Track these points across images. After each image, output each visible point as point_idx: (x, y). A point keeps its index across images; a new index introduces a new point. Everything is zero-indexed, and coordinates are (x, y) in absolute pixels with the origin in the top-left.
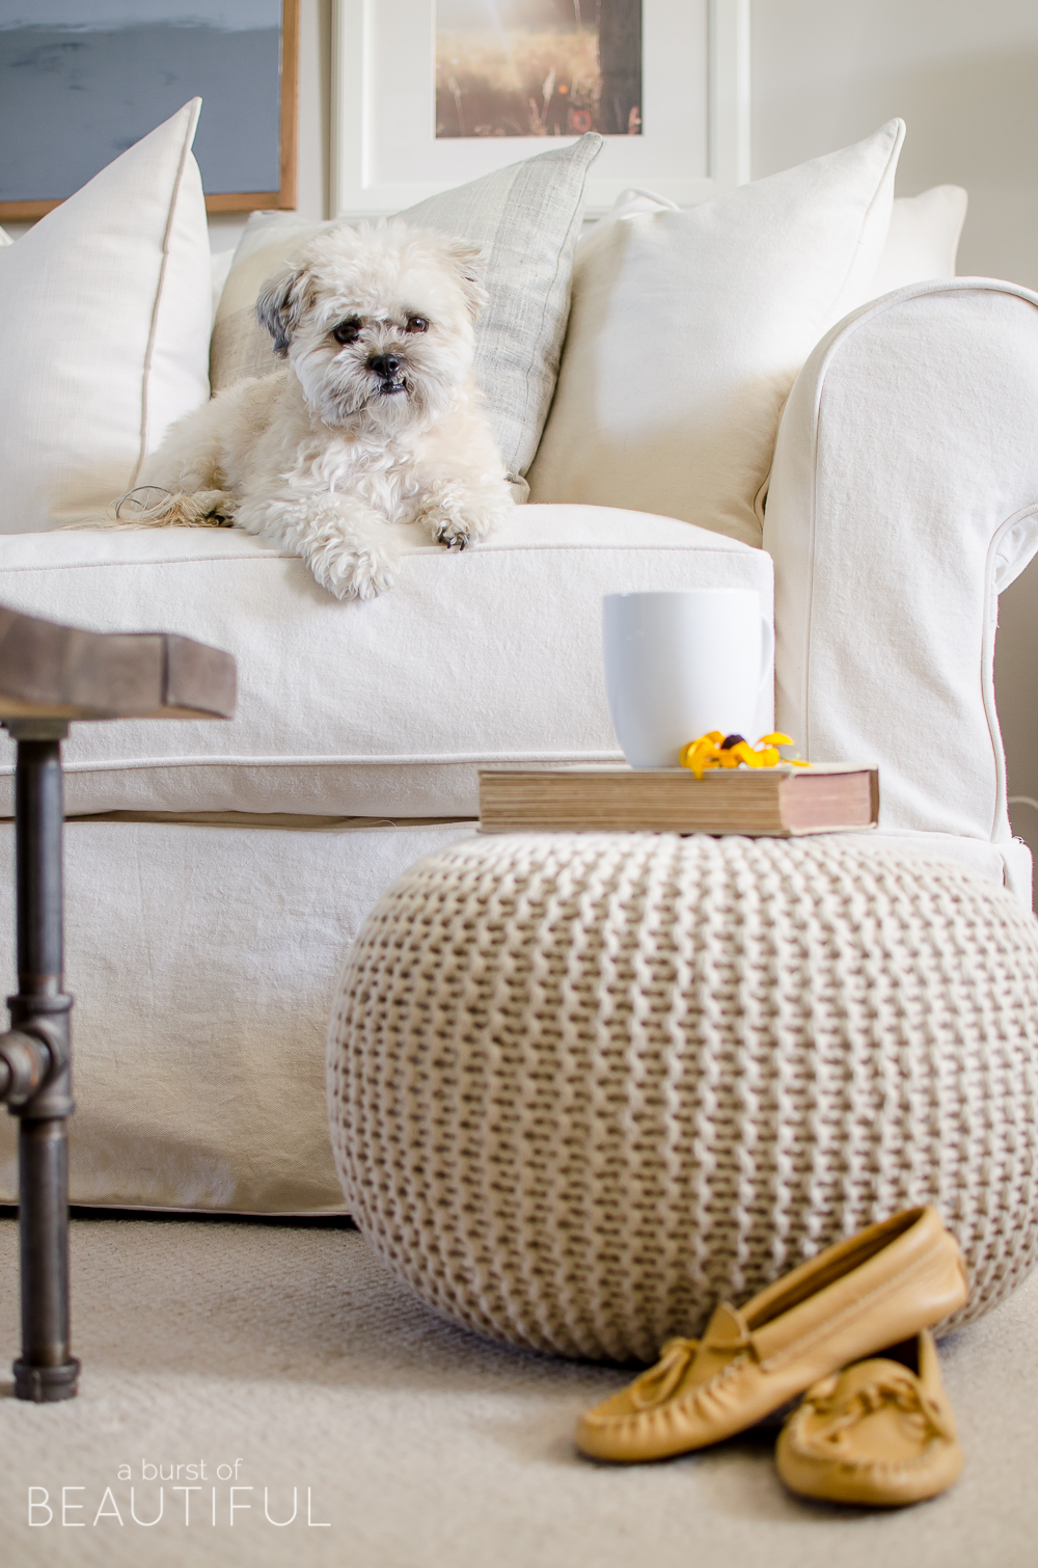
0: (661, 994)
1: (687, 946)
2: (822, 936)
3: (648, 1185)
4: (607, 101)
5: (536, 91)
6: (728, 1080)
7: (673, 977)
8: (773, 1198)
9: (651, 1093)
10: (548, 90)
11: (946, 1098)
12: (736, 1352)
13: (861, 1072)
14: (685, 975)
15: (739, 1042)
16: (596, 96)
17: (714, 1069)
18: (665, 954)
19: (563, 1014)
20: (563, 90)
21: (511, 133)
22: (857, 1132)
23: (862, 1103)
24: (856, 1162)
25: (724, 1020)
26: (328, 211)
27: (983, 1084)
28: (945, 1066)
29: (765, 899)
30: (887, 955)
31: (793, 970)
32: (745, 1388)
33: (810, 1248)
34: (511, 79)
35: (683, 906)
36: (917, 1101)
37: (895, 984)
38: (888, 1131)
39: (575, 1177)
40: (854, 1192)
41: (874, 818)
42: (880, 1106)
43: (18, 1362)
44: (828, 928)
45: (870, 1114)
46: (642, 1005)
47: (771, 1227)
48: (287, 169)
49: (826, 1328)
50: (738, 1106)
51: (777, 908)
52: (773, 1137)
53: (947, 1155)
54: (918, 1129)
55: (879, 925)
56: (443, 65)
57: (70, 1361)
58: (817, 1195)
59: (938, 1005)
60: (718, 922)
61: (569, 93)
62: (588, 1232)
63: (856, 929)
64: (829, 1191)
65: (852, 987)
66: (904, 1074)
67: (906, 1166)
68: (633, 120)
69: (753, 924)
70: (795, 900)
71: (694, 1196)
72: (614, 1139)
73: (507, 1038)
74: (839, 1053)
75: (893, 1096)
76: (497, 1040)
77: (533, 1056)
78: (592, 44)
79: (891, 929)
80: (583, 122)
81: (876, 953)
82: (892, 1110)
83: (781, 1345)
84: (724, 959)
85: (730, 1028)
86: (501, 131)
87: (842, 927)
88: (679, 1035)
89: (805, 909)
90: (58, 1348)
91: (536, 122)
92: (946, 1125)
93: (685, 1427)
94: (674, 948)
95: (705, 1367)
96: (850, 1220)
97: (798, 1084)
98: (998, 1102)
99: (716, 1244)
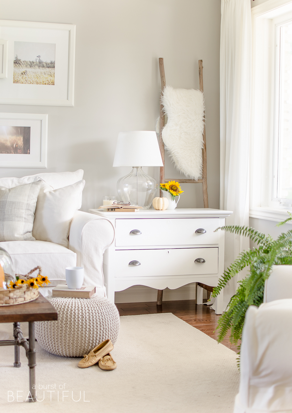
0: (82, 319)
1: (84, 314)
2: (97, 311)
3: (81, 339)
4: (24, 148)
5: (12, 146)
6: (89, 328)
7: (83, 317)
8: (94, 339)
9: (82, 329)
10: (14, 146)
11: (110, 327)
12: (94, 356)
13: (102, 326)
14: (85, 317)
15: (90, 324)
16: (22, 147)
17: (88, 326)
18: (82, 315)
19: (72, 322)
20: (17, 146)
21: (8, 153)
22: (102, 332)
23: (102, 329)
24: (102, 335)
25: (89, 321)
27: (113, 325)
28: (109, 324)
29: (91, 308)
30: (104, 313)
31: (95, 316)
32: (95, 359)
33: (97, 344)
34: (9, 144)
35: (83, 309)
36: (107, 328)
37: (105, 316)
38: (105, 331)
39: (73, 338)
40: (101, 338)
41: (95, 292)
42: (104, 329)
43: (14, 363)
44: (98, 311)
45: (103, 330)
46: (80, 320)
47: (93, 342)
49: (102, 353)
50: (90, 330)
51: (93, 309)
52: (94, 333)
53: (110, 333)
54: (107, 331)
55: (102, 310)
57: (20, 363)
58: (98, 339)
59: (109, 318)
60: (87, 311)
61: (18, 146)
62: (75, 344)
63: (100, 310)
64: (99, 338)
65: (101, 317)
66: (106, 325)
67: (106, 335)
68: (28, 152)
69: (91, 311)
70: (94, 308)
71: (86, 340)
72: (78, 334)
73: (65, 324)
74: (100, 324)
75: (105, 328)
76: (64, 324)
77: (68, 326)
78: (22, 139)
79: (104, 310)
80: (20, 151)
81: (103, 313)
82: (105, 329)
83: (98, 355)
84: (88, 315)
85: (89, 322)
86: (7, 152)
87: (99, 310)
88: (84, 323)
89: (95, 309)
90: (19, 362)
91: (12, 151)
92: (110, 330)
93: (90, 364)
94: (83, 314)
95: (91, 358)
96: (101, 341)
97: (96, 327)
98: (114, 327)
99: (88, 344)
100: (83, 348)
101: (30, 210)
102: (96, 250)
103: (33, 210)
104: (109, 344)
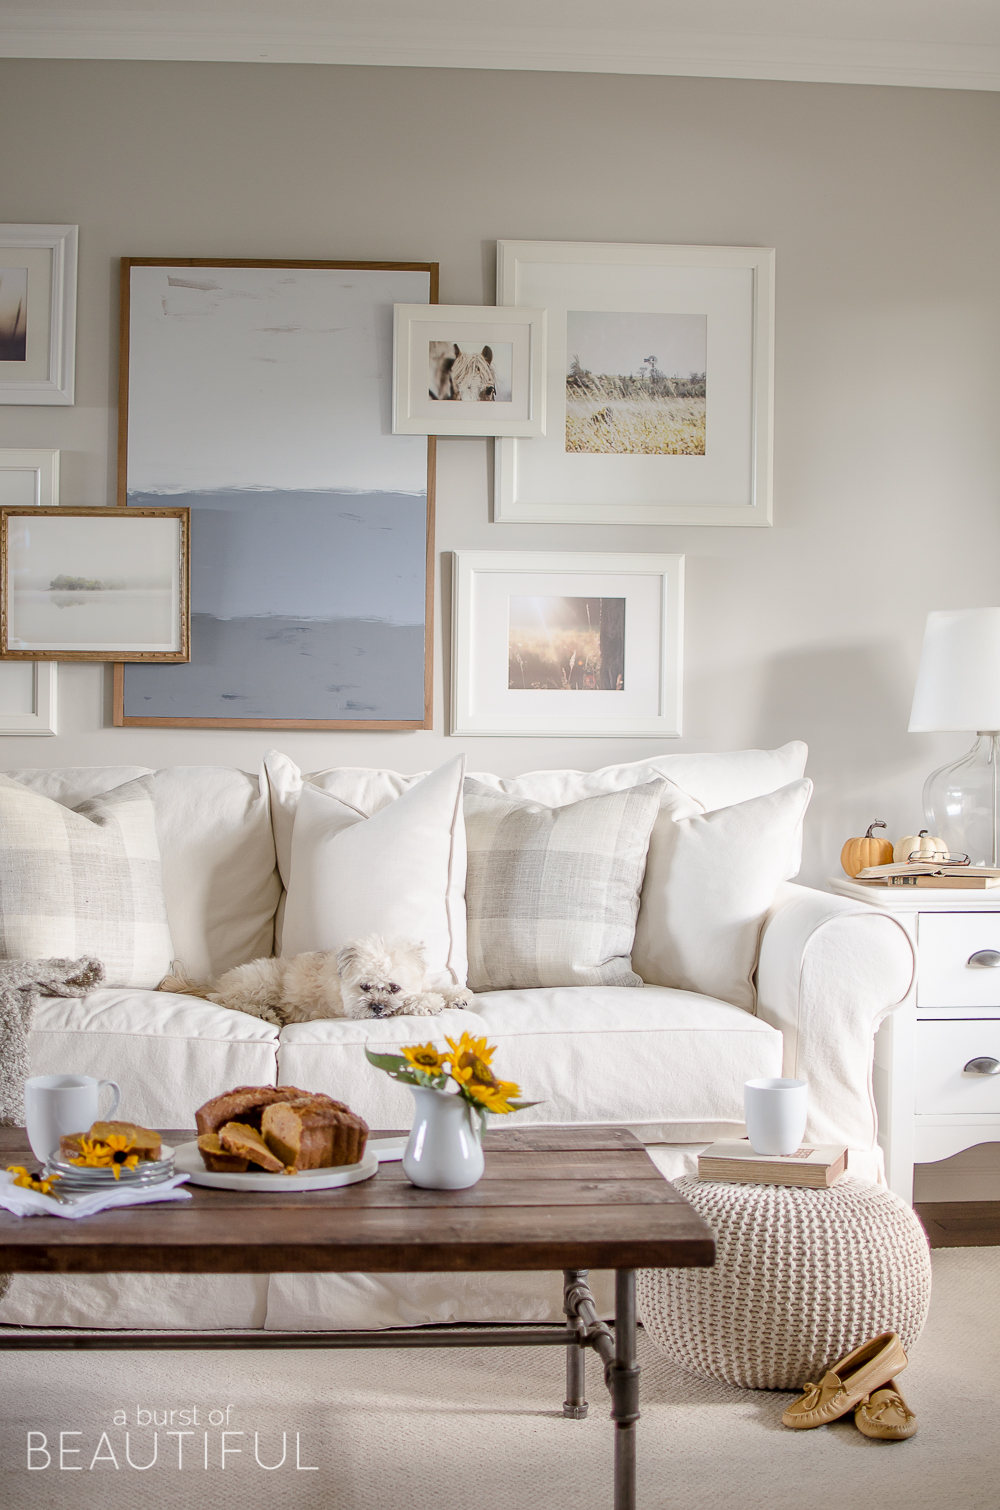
0: (800, 1260)
1: (808, 1241)
2: (853, 1235)
3: (795, 1328)
4: (605, 672)
5: (565, 663)
6: (824, 1290)
7: (804, 1254)
8: (839, 1331)
9: (797, 1296)
10: (572, 663)
11: (895, 1290)
12: (838, 1389)
13: (868, 1284)
14: (808, 1253)
15: (828, 1277)
16: (598, 667)
17: (820, 1286)
18: (800, 1245)
19: (765, 1268)
20: (580, 663)
21: (551, 687)
22: (867, 1306)
23: (868, 1295)
24: (867, 1316)
25: (822, 1269)
26: (448, 730)
27: (906, 1284)
28: (895, 1279)
29: (833, 1222)
30: (875, 1240)
31: (844, 1249)
32: (843, 1402)
33: (850, 1348)
34: (552, 656)
35: (804, 1225)
36: (886, 1292)
37: (878, 1251)
38: (877, 1304)
39: (768, 1326)
40: (865, 1327)
41: (846, 1168)
42: (874, 1296)
43: (566, 1403)
44: (854, 1232)
45: (871, 1299)
46: (794, 1264)
47: (838, 1341)
48: (428, 708)
49: (866, 1379)
50: (828, 1299)
51: (837, 1225)
52: (840, 1310)
53: (895, 1311)
54: (886, 1303)
55: (871, 1228)
56: (513, 646)
57: (586, 1404)
58: (854, 1329)
59: (892, 1257)
60: (818, 1232)
61: (584, 665)
62: (772, 1345)
63: (864, 1231)
64: (857, 1327)
65: (865, 1255)
66: (882, 1284)
67: (882, 1317)
68: (619, 682)
69: (830, 1233)
70: (843, 1222)
71: (812, 1332)
72: (784, 1312)
73: (741, 1276)
74: (861, 1278)
75: (879, 1292)
76: (737, 1276)
77: (752, 1282)
78: (597, 638)
79: (875, 1231)
80: (591, 682)
81: (871, 1240)
82: (878, 1297)
83: (853, 1386)
84: (821, 1246)
85: (824, 1272)
86: (545, 686)
87: (858, 1230)
88: (807, 1275)
89: (846, 1224)
90: (581, 1399)
91: (565, 681)
92: (895, 1300)
93: (826, 1416)
94: (804, 1243)
95: (826, 1394)
96: (864, 1337)
97: (848, 1290)
98: (911, 1289)
99: (818, 1348)
100: (802, 1360)
101: (626, 883)
102: (851, 1019)
103: (636, 881)
104: (894, 1349)
